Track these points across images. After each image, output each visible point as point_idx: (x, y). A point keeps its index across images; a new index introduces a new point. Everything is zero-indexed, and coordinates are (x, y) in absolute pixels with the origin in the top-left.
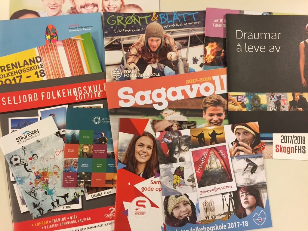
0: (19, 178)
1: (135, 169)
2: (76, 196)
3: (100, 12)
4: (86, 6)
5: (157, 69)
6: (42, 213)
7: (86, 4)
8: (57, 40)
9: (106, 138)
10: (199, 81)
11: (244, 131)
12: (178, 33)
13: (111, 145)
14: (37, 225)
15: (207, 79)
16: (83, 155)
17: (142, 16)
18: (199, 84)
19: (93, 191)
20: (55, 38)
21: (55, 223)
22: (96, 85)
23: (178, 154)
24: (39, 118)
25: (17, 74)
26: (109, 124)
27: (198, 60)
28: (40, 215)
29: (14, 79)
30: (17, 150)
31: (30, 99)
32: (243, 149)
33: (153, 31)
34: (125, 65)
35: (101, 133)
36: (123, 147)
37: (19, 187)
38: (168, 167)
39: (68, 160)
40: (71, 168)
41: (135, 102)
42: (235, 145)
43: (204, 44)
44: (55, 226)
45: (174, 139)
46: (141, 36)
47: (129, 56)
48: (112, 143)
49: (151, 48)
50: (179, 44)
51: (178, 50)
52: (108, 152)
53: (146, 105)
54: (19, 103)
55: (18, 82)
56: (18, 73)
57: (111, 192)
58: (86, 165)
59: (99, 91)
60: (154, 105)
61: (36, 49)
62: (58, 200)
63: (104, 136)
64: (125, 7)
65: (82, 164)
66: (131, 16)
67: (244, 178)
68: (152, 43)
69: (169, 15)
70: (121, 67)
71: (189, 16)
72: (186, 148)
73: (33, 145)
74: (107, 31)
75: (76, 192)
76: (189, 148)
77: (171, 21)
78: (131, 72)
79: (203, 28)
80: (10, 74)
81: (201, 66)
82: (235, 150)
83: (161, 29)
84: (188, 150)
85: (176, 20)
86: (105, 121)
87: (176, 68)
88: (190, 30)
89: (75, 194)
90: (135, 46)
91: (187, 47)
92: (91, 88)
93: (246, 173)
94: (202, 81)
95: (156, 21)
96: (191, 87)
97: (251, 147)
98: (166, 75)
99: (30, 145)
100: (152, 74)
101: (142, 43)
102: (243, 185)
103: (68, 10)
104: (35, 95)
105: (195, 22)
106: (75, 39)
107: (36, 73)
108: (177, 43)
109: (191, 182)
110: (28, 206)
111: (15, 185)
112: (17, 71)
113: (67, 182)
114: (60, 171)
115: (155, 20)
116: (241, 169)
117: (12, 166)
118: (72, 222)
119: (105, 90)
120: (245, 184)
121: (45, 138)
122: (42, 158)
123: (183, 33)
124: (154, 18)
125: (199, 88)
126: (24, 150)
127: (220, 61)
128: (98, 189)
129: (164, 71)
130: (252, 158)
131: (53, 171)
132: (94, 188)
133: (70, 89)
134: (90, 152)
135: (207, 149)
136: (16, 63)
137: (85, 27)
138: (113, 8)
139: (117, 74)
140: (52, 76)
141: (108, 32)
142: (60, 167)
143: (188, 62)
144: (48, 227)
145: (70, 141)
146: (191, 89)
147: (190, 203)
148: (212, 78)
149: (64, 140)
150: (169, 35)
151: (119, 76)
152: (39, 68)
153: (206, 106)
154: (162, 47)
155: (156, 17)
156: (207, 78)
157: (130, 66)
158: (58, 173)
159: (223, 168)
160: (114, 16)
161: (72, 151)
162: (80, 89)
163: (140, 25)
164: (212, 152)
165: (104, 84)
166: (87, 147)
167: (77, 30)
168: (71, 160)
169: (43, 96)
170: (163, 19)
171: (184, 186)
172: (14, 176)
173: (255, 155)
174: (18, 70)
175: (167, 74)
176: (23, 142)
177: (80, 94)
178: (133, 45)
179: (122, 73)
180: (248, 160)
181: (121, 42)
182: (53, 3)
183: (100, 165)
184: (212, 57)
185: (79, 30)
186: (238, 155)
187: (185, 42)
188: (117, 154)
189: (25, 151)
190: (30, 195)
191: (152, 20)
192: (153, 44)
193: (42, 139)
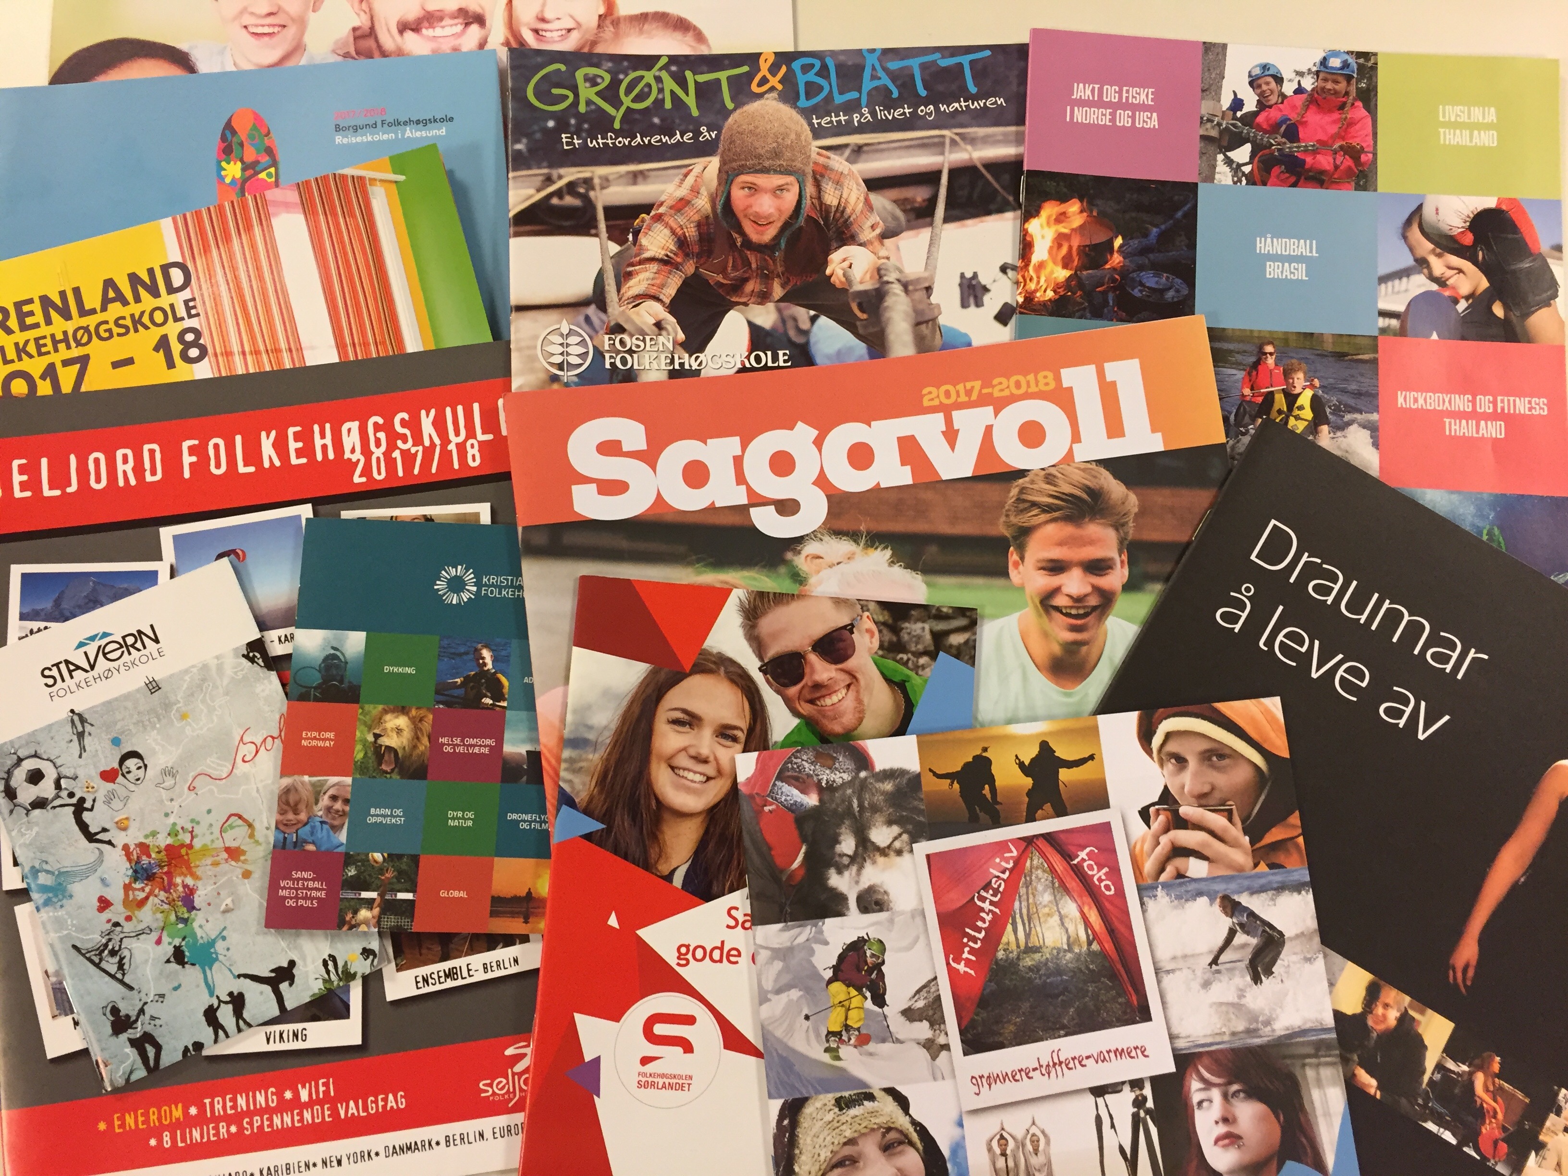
0: (48, 872)
1: (645, 846)
2: (333, 977)
3: (494, 51)
4: (426, 24)
5: (774, 329)
6: (152, 1063)
7: (428, 12)
8: (277, 184)
9: (500, 676)
10: (991, 394)
11: (1204, 745)
12: (886, 154)
13: (523, 715)
14: (123, 1125)
15: (1032, 383)
16: (380, 764)
17: (705, 69)
18: (990, 409)
19: (424, 951)
20: (263, 175)
21: (216, 1120)
22: (460, 409)
23: (854, 869)
24: (162, 568)
25: (69, 347)
26: (519, 604)
27: (986, 290)
28: (141, 1073)
29: (50, 372)
30: (42, 730)
31: (125, 472)
32: (1205, 844)
33: (757, 144)
34: (610, 310)
35: (477, 651)
36: (590, 728)
37: (43, 923)
38: (801, 939)
39: (300, 787)
40: (313, 827)
41: (659, 495)
42: (1158, 823)
43: (1019, 206)
44: (217, 1134)
45: (831, 788)
46: (697, 170)
47: (632, 265)
48: (531, 706)
49: (749, 229)
50: (890, 206)
51: (885, 235)
52: (508, 748)
53: (712, 509)
54: (69, 490)
55: (67, 387)
56: (73, 344)
57: (516, 961)
58: (394, 817)
59: (475, 437)
60: (753, 511)
61: (166, 224)
62: (241, 996)
63: (490, 666)
64: (622, 26)
65: (373, 811)
66: (649, 69)
67: (1211, 1006)
68: (751, 200)
69: (839, 67)
70: (587, 319)
71: (946, 70)
72: (895, 839)
73: (126, 708)
74: (525, 141)
75: (333, 958)
76: (914, 839)
77: (854, 95)
78: (642, 344)
79: (1013, 129)
80: (32, 348)
81: (1003, 317)
82: (1159, 849)
83: (798, 135)
84: (907, 848)
85: (876, 88)
86: (500, 588)
87: (872, 330)
88: (947, 141)
89: (331, 966)
90: (666, 219)
91: (931, 224)
92: (435, 424)
93: (1224, 978)
94: (1006, 393)
95: (774, 95)
96: (949, 421)
97: (1246, 832)
98: (819, 359)
99: (109, 706)
100: (748, 357)
101: (703, 203)
102: (1209, 1040)
103: (336, 43)
104: (152, 452)
105: (975, 98)
106: (361, 179)
107: (163, 344)
108: (881, 201)
109: (925, 1024)
110: (82, 1019)
111: (23, 912)
112: (65, 333)
113: (291, 903)
114: (257, 842)
115: (773, 89)
116: (1193, 956)
117: (11, 812)
118: (307, 1115)
119: (504, 432)
120: (1218, 1039)
121: (186, 671)
122: (169, 772)
123: (913, 151)
124: (764, 81)
125: (989, 429)
126: (80, 729)
127: (1105, 293)
128: (452, 946)
129: (813, 339)
130: (1254, 892)
131: (219, 844)
132: (431, 936)
133: (328, 426)
134: (415, 747)
135: (1012, 841)
136: (63, 294)
137: (418, 122)
138: (560, 33)
139: (568, 354)
140: (238, 359)
141: (527, 145)
142: (257, 825)
143: (934, 299)
144: (183, 1140)
145: (315, 688)
146: (951, 435)
147: (915, 1137)
148: (1058, 379)
149: (284, 685)
150: (838, 162)
151: (578, 361)
152: (177, 319)
153: (1025, 520)
154: (801, 221)
155: (774, 75)
156: (1031, 377)
157: (638, 314)
158: (244, 853)
159: (1095, 947)
160: (563, 68)
161: (326, 739)
162: (377, 427)
163: (695, 113)
164: (1037, 860)
165: (500, 402)
166: (402, 721)
167: (376, 138)
168: (313, 785)
169: (188, 459)
170: (807, 84)
171: (887, 1047)
172: (19, 860)
173: (1271, 878)
174: (70, 327)
175: (828, 357)
176: (74, 688)
177: (378, 452)
178: (653, 213)
179: (594, 347)
180: (1231, 906)
181: (592, 194)
182: (265, 10)
183: (463, 818)
184: (1062, 274)
185: (385, 137)
186: (1180, 875)
187: (919, 199)
188: (559, 760)
189: (81, 735)
190: (97, 965)
191: (754, 88)
192: (756, 209)
193: (171, 676)
